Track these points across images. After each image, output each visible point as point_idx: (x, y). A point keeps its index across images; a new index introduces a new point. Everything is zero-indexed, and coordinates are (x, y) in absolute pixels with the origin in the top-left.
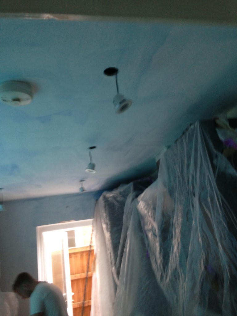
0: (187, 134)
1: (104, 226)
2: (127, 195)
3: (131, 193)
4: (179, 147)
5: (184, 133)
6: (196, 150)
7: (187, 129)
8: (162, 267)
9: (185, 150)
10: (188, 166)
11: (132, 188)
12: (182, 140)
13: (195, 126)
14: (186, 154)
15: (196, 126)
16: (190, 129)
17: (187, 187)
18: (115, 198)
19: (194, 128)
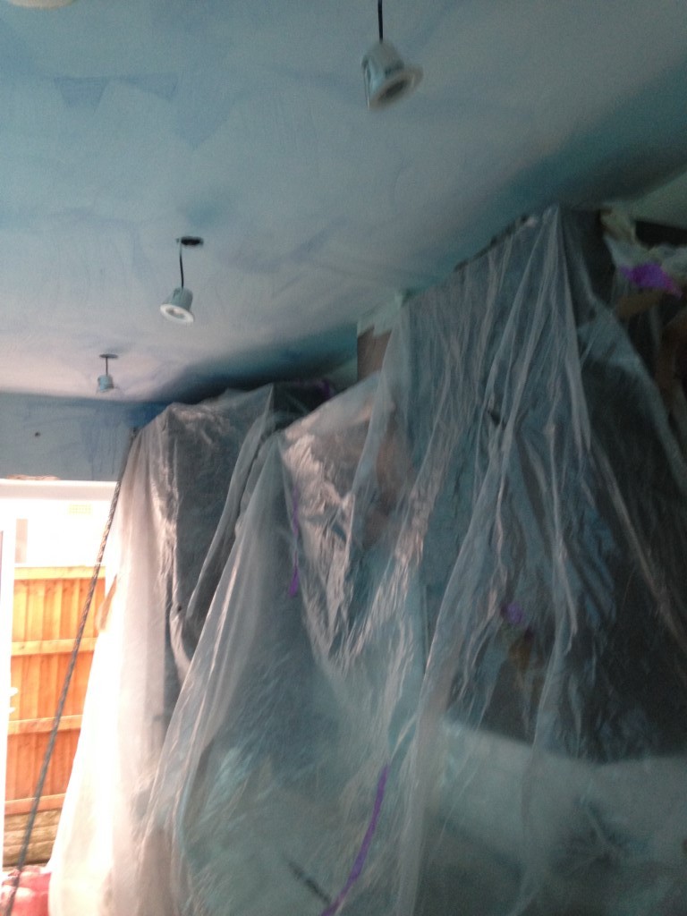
0: (509, 243)
1: (157, 503)
2: (250, 421)
3: (264, 415)
4: (469, 283)
5: (494, 242)
6: (531, 293)
7: (509, 230)
8: (345, 614)
9: (492, 292)
10: (493, 338)
11: (268, 401)
12: (486, 263)
13: (540, 222)
14: (490, 302)
15: (545, 222)
16: (520, 230)
17: (477, 399)
18: (207, 425)
19: (538, 227)
